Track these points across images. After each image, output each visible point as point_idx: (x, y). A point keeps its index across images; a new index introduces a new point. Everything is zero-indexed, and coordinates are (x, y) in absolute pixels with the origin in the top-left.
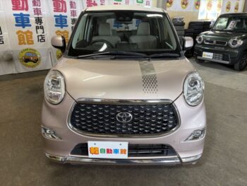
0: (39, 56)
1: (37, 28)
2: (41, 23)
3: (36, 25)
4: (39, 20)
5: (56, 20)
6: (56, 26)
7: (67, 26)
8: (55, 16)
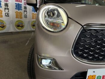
0: (5, 24)
1: (5, 9)
2: (8, 6)
3: (5, 7)
4: (6, 5)
5: (16, 6)
6: (16, 9)
7: (22, 10)
8: (15, 4)
